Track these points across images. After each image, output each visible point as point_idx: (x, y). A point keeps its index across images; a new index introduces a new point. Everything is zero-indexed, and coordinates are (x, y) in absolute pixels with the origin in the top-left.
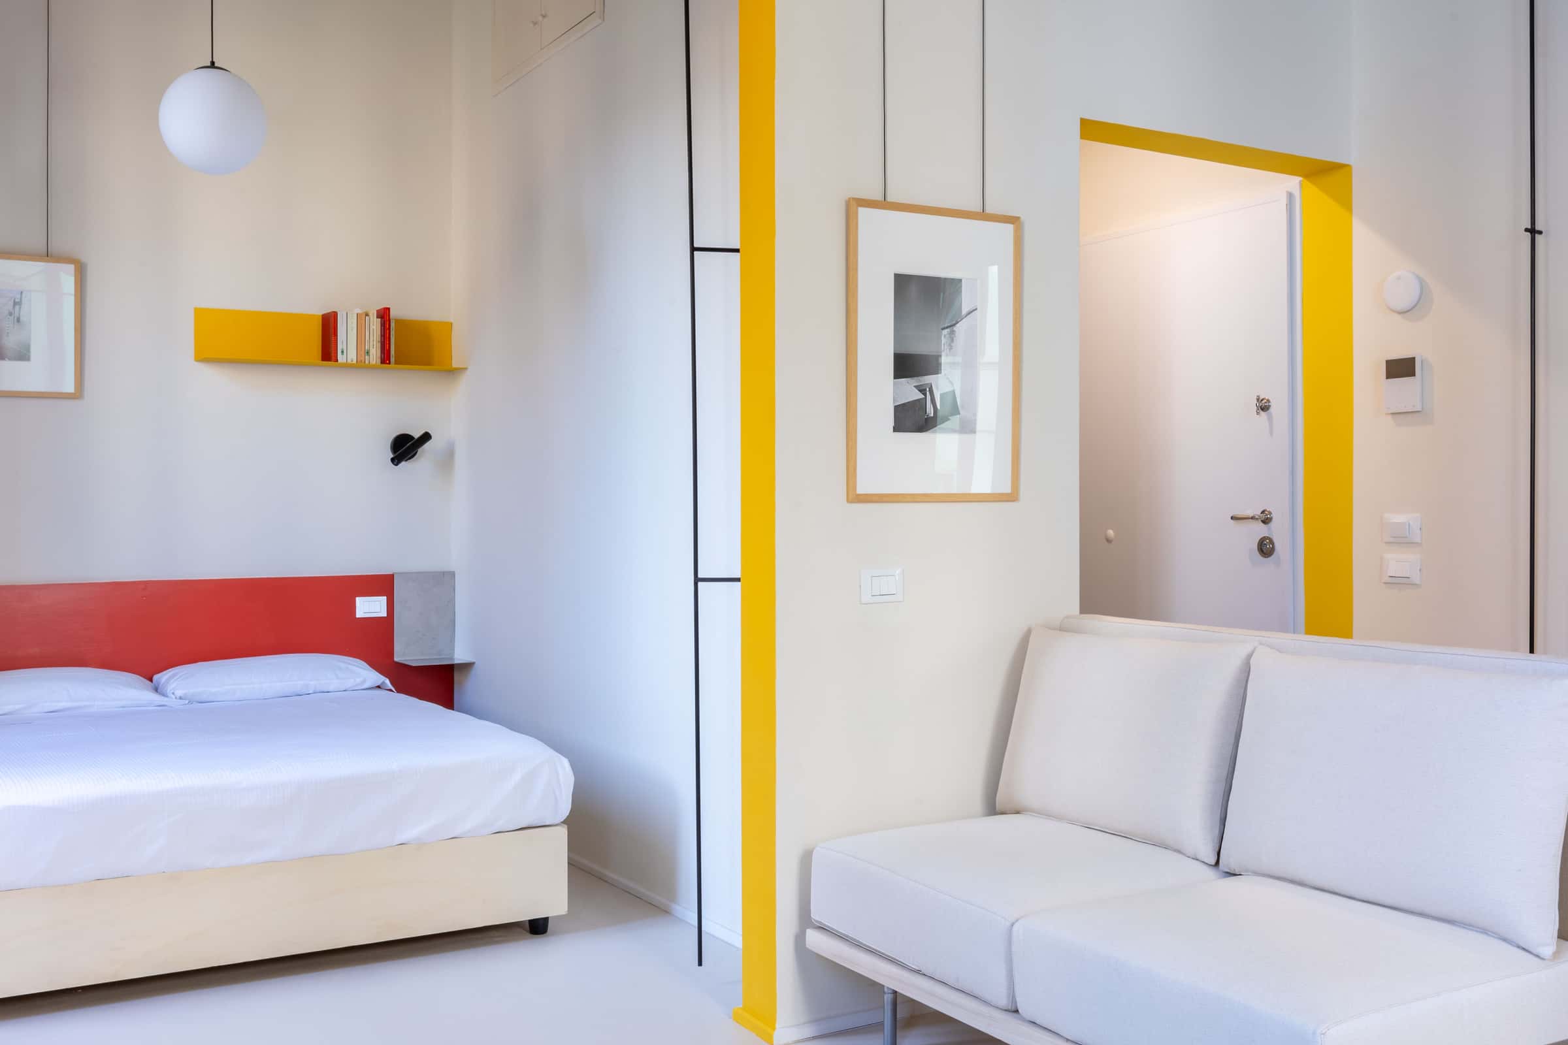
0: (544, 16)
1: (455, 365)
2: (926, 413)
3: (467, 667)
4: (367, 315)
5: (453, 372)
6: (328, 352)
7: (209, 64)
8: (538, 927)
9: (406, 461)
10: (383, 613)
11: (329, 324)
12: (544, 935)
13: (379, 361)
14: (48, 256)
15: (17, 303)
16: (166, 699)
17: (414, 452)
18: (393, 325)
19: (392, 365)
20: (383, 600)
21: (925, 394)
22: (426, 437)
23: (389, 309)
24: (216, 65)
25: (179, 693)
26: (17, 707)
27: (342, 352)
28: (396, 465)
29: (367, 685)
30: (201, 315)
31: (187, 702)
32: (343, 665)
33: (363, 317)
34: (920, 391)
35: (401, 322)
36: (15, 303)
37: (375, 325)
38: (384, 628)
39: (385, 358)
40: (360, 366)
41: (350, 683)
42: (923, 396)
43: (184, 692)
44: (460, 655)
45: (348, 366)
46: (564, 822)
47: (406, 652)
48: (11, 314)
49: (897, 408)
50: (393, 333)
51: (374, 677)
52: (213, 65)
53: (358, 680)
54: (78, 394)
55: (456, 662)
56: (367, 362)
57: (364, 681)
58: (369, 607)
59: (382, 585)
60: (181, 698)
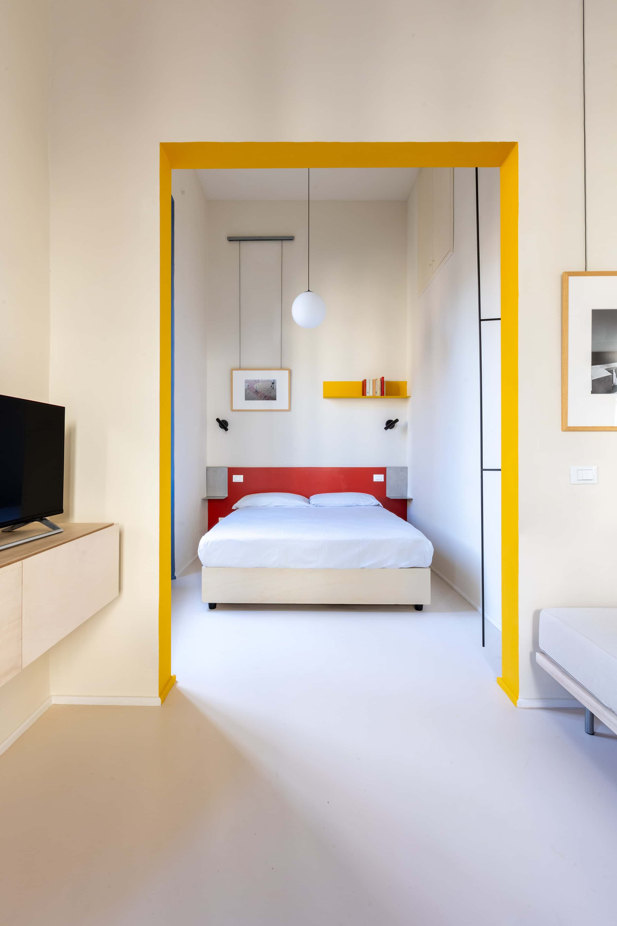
0: (433, 261)
1: (407, 395)
2: (613, 383)
3: (411, 500)
4: (376, 380)
5: (407, 398)
6: (364, 393)
7: (308, 291)
8: (419, 608)
9: (391, 428)
10: (383, 480)
11: (364, 383)
12: (421, 611)
13: (380, 395)
14: (281, 369)
15: (273, 383)
16: (309, 505)
17: (394, 425)
18: (385, 383)
19: (385, 396)
20: (383, 476)
21: (612, 373)
22: (397, 420)
23: (384, 377)
24: (310, 291)
25: (313, 503)
26: (267, 504)
27: (368, 393)
28: (386, 430)
29: (373, 504)
30: (325, 383)
31: (315, 506)
32: (366, 497)
33: (374, 381)
34: (609, 371)
35: (387, 382)
36: (272, 383)
37: (379, 383)
38: (383, 485)
39: (382, 394)
40: (374, 397)
41: (368, 503)
42: (611, 374)
43: (314, 503)
44: (409, 496)
45: (370, 398)
46: (430, 567)
47: (391, 494)
48: (271, 387)
49: (593, 381)
50: (385, 385)
51: (376, 502)
52: (309, 291)
53: (371, 503)
54: (289, 410)
55: (408, 498)
56: (376, 396)
57: (372, 503)
58: (378, 478)
59: (382, 471)
60: (313, 505)
